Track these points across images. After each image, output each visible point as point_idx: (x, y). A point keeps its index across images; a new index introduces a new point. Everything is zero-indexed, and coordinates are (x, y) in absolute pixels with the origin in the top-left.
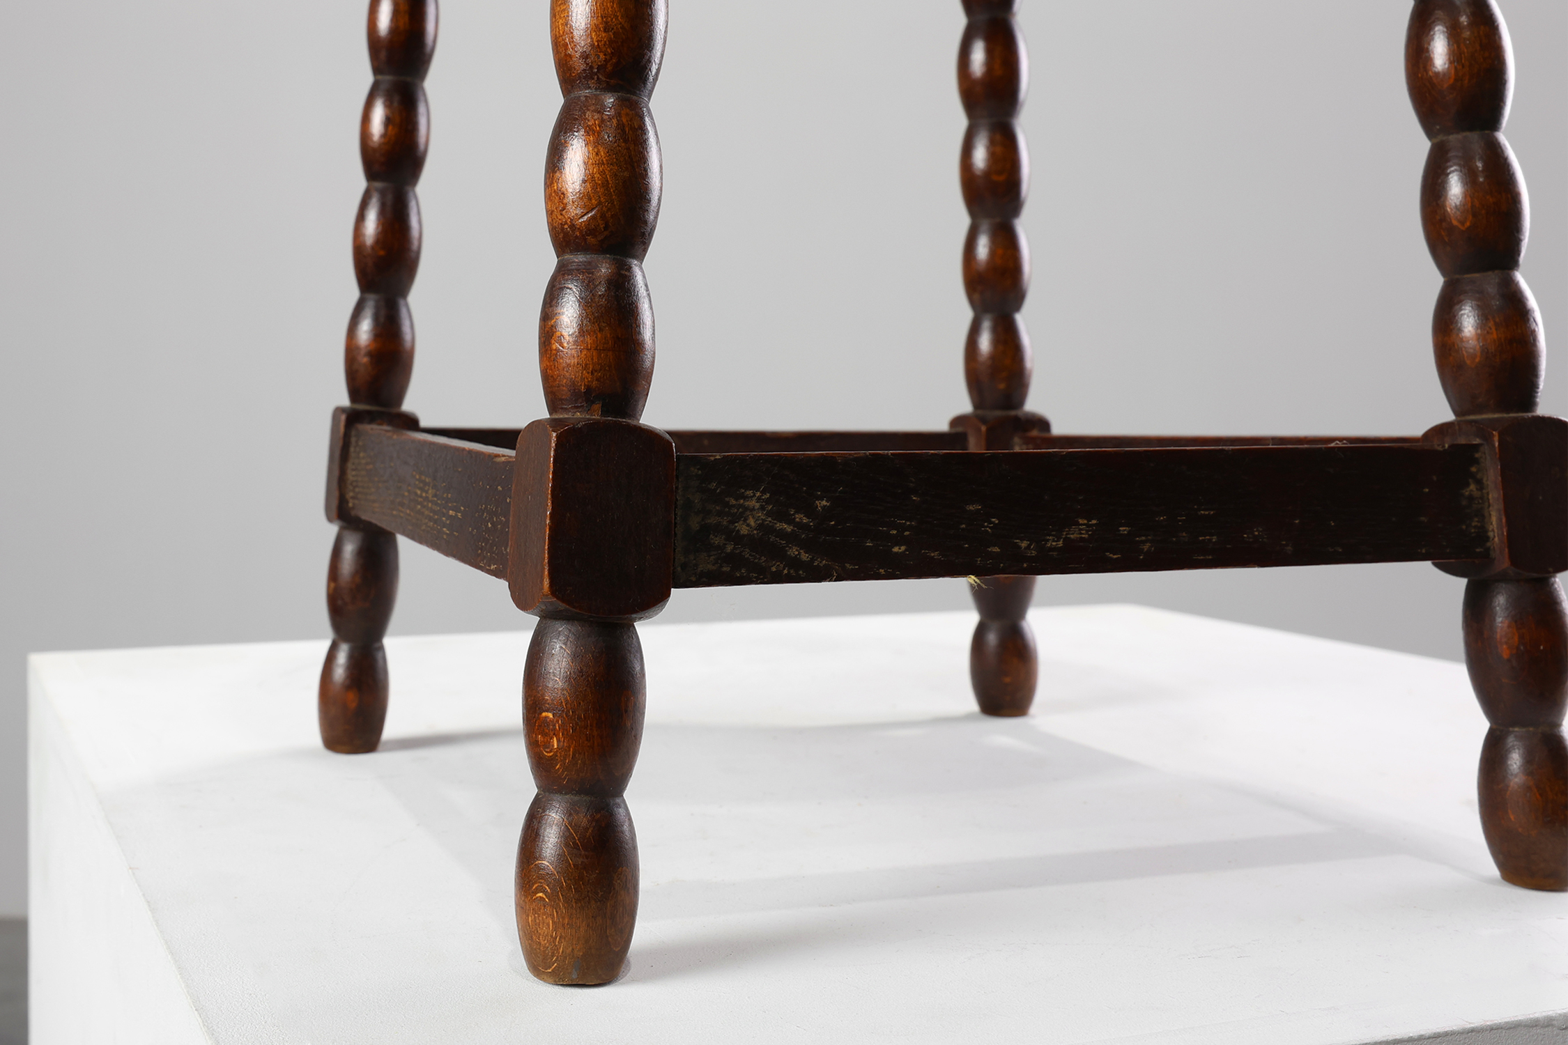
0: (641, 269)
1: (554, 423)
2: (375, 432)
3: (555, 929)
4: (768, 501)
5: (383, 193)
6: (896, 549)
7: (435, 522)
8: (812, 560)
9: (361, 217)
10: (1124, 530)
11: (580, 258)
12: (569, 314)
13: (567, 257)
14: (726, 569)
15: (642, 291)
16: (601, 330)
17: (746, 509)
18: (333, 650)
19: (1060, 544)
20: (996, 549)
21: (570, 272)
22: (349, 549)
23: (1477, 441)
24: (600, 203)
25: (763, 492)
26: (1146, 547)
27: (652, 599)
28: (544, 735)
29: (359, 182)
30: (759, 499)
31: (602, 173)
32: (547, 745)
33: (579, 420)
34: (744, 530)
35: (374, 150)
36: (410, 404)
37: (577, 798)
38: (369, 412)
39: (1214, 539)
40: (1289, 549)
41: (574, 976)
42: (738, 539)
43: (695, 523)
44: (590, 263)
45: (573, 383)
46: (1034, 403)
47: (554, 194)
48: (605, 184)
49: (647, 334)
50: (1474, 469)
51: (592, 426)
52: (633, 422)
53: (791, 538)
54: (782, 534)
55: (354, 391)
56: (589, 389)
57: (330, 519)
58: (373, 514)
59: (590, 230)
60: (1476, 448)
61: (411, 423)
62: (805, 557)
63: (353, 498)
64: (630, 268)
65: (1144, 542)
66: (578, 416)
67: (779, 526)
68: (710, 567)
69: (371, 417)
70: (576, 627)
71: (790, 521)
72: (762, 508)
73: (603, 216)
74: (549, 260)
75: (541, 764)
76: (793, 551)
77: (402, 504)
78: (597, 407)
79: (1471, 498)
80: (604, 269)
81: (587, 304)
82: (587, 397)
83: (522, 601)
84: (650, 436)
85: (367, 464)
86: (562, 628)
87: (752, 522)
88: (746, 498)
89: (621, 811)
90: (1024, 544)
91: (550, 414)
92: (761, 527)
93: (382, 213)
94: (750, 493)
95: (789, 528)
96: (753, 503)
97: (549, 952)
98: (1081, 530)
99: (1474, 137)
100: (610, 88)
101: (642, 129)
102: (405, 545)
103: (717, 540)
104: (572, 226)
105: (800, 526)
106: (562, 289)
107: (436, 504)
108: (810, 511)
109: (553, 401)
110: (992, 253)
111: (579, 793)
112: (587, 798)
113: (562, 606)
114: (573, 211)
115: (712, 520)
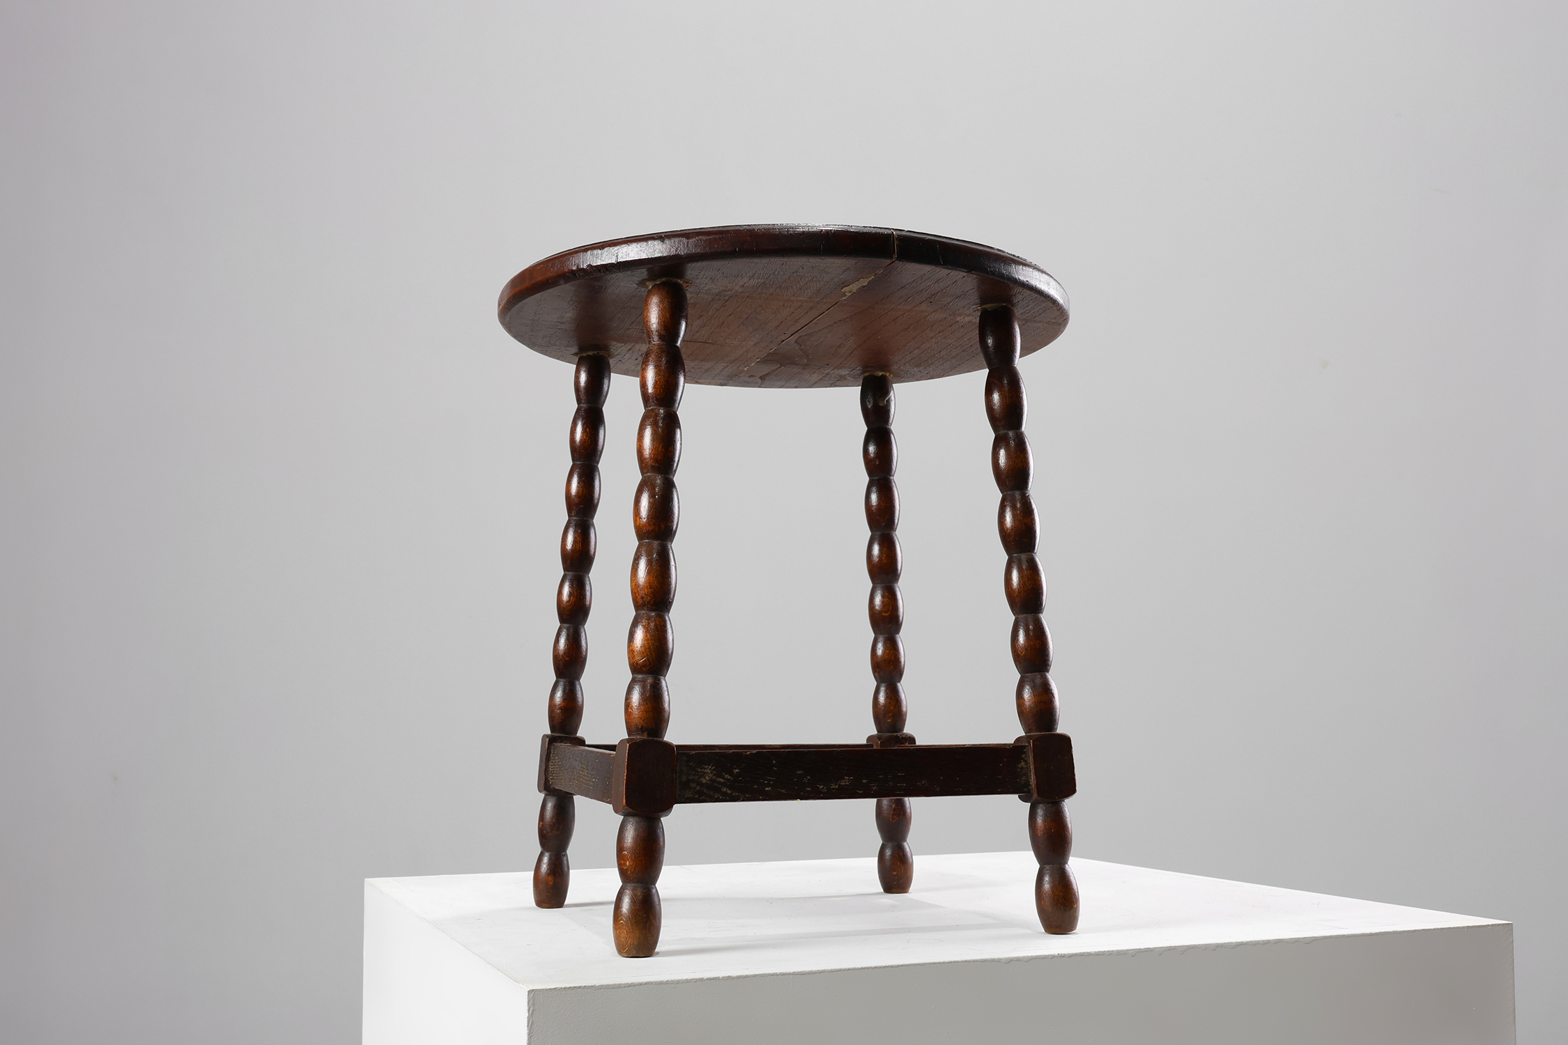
0: (665, 680)
1: (628, 740)
2: (563, 747)
3: (627, 934)
4: (714, 770)
5: (568, 630)
6: (767, 789)
7: (587, 785)
8: (732, 793)
9: (557, 641)
10: (864, 781)
11: (640, 676)
12: (636, 697)
13: (635, 675)
14: (697, 796)
15: (665, 688)
16: (647, 704)
17: (705, 773)
18: (541, 855)
19: (837, 787)
20: (809, 789)
21: (636, 682)
22: (550, 806)
23: (1027, 744)
24: (647, 655)
25: (712, 767)
26: (874, 788)
27: (667, 808)
28: (624, 860)
29: (556, 623)
30: (710, 769)
31: (648, 644)
32: (625, 864)
33: (638, 739)
34: (704, 781)
35: (564, 608)
36: (580, 733)
37: (636, 885)
38: (559, 737)
39: (904, 785)
40: (938, 789)
41: (635, 952)
42: (701, 785)
43: (684, 779)
44: (643, 678)
45: (636, 725)
46: (908, 729)
47: (631, 651)
48: (649, 648)
49: (666, 706)
50: (1023, 756)
51: (643, 741)
52: (661, 740)
53: (723, 784)
54: (720, 783)
55: (552, 728)
56: (642, 726)
57: (540, 791)
58: (562, 786)
59: (644, 665)
60: (1025, 747)
61: (581, 742)
62: (729, 792)
63: (551, 779)
64: (660, 680)
65: (873, 786)
66: (638, 737)
67: (718, 780)
68: (690, 796)
69: (561, 740)
70: (637, 819)
71: (723, 778)
72: (711, 772)
73: (648, 660)
74: (629, 676)
75: (623, 873)
76: (724, 790)
77: (574, 779)
78: (646, 733)
79: (1022, 768)
80: (650, 681)
81: (642, 694)
82: (642, 730)
83: (616, 811)
84: (668, 746)
85: (559, 762)
86: (631, 819)
87: (707, 778)
88: (705, 769)
89: (654, 890)
90: (821, 787)
91: (629, 735)
92: (710, 780)
93: (568, 639)
94: (707, 767)
95: (723, 781)
96: (708, 771)
97: (625, 944)
98: (846, 781)
99: (1030, 617)
100: (652, 610)
101: (665, 626)
102: (578, 799)
103: (693, 785)
104: (637, 664)
105: (727, 779)
106: (633, 688)
107: (588, 777)
108: (731, 774)
109: (630, 732)
110: (884, 652)
111: (637, 883)
112: (640, 885)
113: (631, 810)
114: (637, 658)
115: (691, 777)
